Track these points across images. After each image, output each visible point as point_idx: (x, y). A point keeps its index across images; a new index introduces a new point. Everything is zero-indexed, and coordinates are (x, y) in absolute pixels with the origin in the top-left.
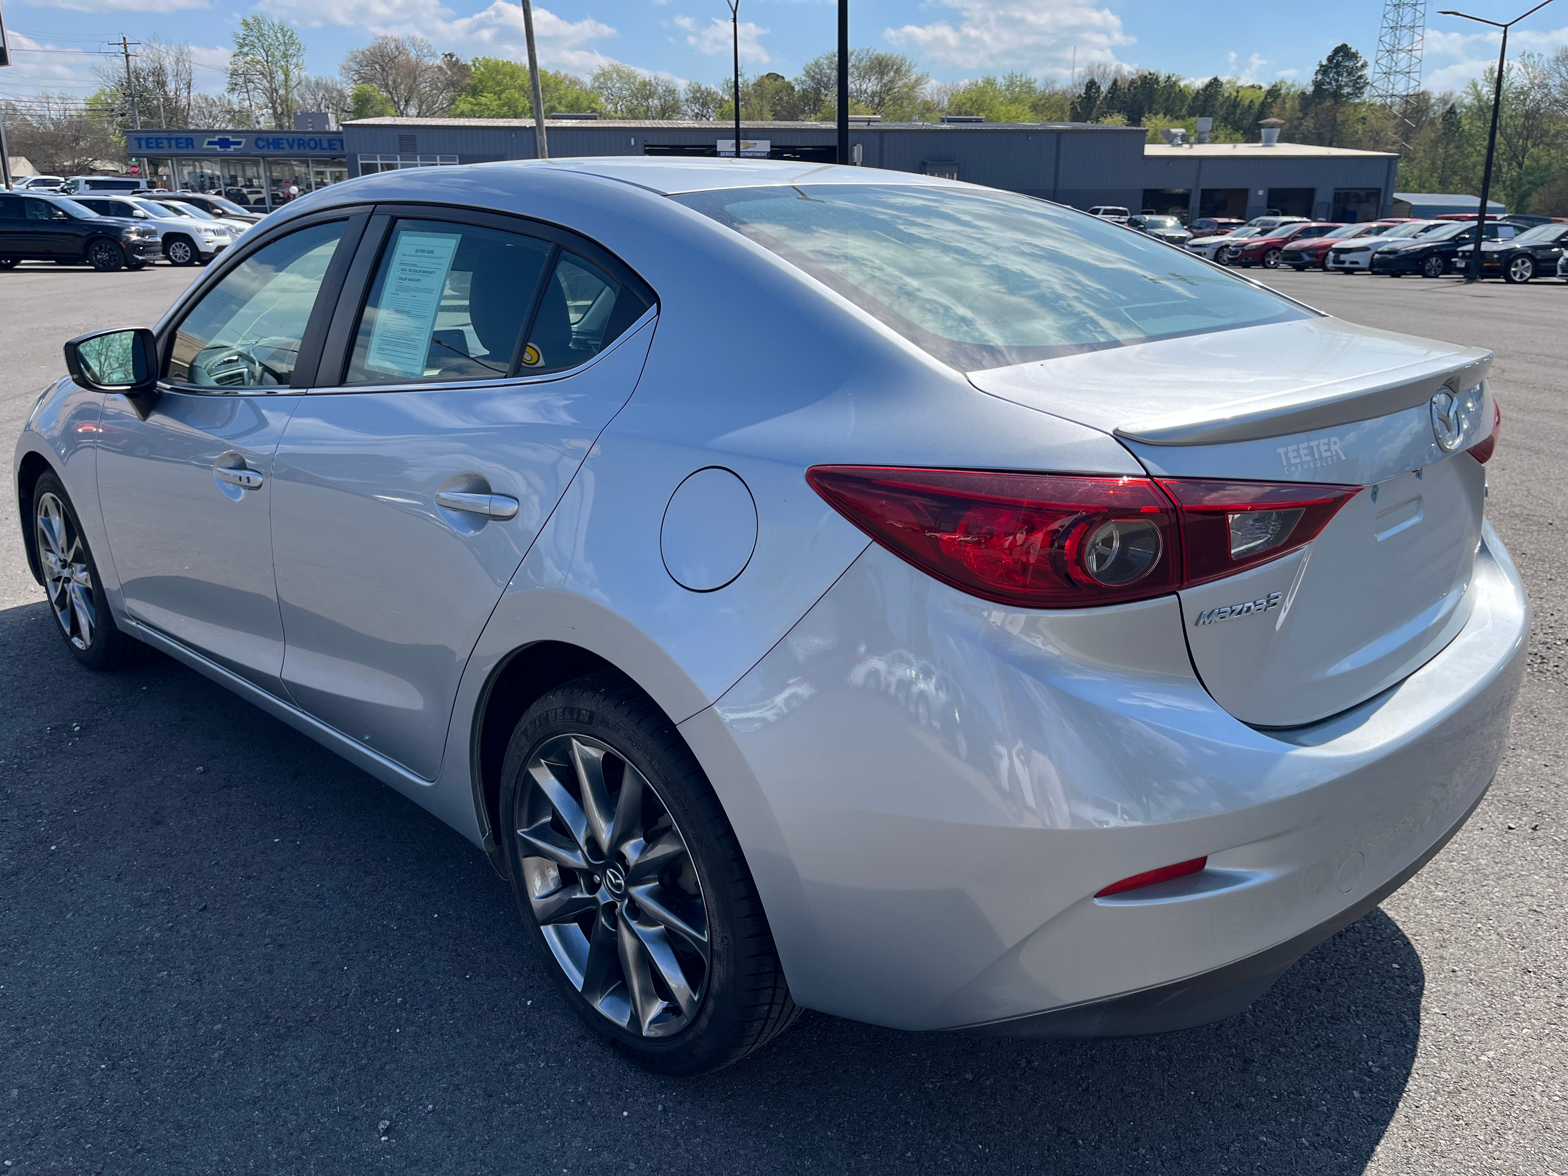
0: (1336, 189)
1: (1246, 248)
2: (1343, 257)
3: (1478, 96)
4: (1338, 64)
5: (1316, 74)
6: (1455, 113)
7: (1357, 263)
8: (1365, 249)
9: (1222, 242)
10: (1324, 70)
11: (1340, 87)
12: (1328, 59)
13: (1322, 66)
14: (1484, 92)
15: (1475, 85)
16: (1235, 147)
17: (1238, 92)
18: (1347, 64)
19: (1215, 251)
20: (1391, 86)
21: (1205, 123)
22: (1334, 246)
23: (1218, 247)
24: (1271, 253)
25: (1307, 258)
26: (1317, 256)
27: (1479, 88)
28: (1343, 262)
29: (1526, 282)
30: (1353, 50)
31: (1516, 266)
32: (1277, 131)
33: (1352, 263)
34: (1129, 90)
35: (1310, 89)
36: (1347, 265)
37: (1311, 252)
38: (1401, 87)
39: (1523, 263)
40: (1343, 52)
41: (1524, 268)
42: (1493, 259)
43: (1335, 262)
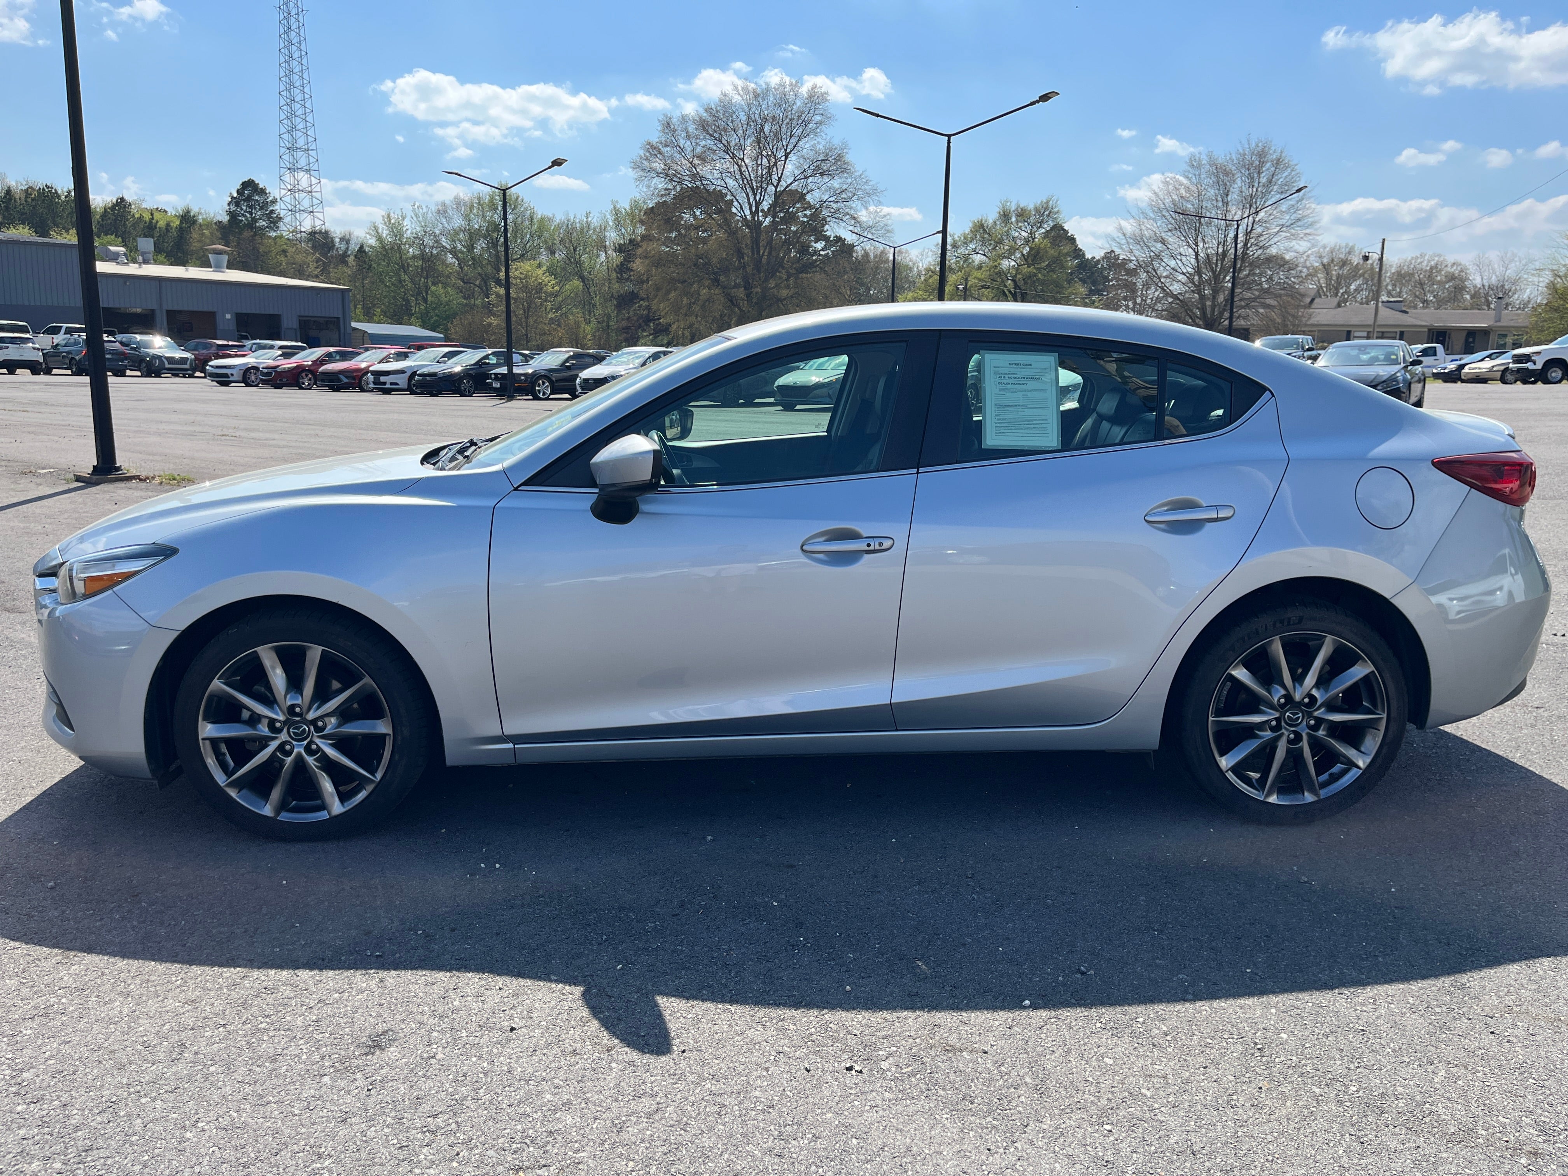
0: (300, 316)
1: (278, 370)
2: (383, 379)
3: (380, 239)
4: (248, 199)
5: (229, 204)
6: (364, 251)
7: (397, 384)
8: (401, 372)
9: (246, 364)
10: (235, 201)
11: (255, 220)
12: (238, 191)
13: (233, 198)
14: (384, 235)
15: (376, 229)
16: (187, 270)
17: (152, 214)
18: (257, 198)
19: (242, 372)
20: (298, 223)
21: (146, 244)
22: (371, 369)
23: (244, 368)
24: (303, 375)
25: (345, 380)
26: (354, 378)
27: (380, 231)
28: (385, 383)
29: (548, 399)
30: (261, 186)
31: (539, 385)
32: (225, 258)
33: (392, 384)
34: (26, 201)
35: (225, 219)
36: (388, 386)
37: (348, 375)
38: (307, 224)
39: (543, 383)
40: (249, 185)
41: (544, 387)
42: (521, 380)
43: (374, 383)
